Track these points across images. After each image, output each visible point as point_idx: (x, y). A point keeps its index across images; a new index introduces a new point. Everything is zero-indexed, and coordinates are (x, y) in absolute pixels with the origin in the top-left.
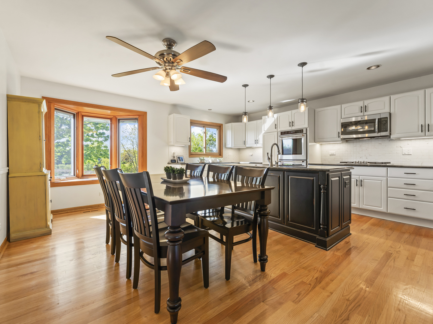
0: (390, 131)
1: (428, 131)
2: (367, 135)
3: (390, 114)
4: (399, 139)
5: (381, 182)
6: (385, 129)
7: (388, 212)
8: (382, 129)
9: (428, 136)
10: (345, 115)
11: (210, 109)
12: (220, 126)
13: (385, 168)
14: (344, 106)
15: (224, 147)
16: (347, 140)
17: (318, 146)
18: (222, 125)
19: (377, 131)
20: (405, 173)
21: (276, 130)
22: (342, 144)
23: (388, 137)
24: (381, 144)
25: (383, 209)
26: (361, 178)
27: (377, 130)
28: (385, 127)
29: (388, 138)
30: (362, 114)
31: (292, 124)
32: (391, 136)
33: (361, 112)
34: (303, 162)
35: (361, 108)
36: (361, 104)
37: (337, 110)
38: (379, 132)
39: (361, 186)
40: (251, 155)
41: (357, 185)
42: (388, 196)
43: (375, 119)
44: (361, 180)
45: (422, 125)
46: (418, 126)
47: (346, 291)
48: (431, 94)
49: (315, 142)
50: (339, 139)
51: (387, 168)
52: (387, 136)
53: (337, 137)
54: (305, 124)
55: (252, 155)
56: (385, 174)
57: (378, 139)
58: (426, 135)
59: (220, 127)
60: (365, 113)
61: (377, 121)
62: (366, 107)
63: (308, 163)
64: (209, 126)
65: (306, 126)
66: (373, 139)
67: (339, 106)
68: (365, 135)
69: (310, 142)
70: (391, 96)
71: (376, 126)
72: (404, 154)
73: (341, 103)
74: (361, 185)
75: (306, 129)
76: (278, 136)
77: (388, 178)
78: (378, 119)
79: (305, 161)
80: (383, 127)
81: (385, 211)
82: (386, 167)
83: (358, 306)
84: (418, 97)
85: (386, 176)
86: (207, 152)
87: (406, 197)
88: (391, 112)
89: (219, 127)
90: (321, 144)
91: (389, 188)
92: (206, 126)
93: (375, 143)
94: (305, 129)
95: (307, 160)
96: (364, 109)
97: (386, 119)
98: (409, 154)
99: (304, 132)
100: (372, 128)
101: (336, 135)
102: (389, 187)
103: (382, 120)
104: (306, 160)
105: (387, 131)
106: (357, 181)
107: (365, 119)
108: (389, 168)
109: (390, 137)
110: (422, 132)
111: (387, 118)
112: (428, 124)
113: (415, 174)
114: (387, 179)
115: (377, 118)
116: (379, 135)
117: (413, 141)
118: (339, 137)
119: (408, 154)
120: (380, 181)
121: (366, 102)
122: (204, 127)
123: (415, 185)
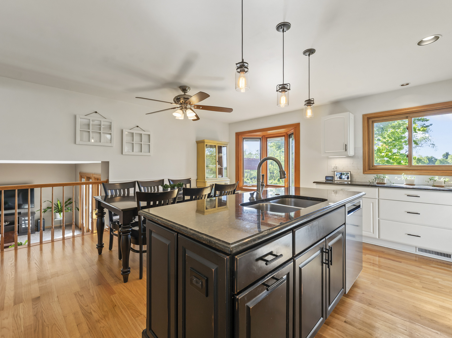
11: (404, 83)
47: (56, 330)
83: (36, 329)
122: (407, 118)
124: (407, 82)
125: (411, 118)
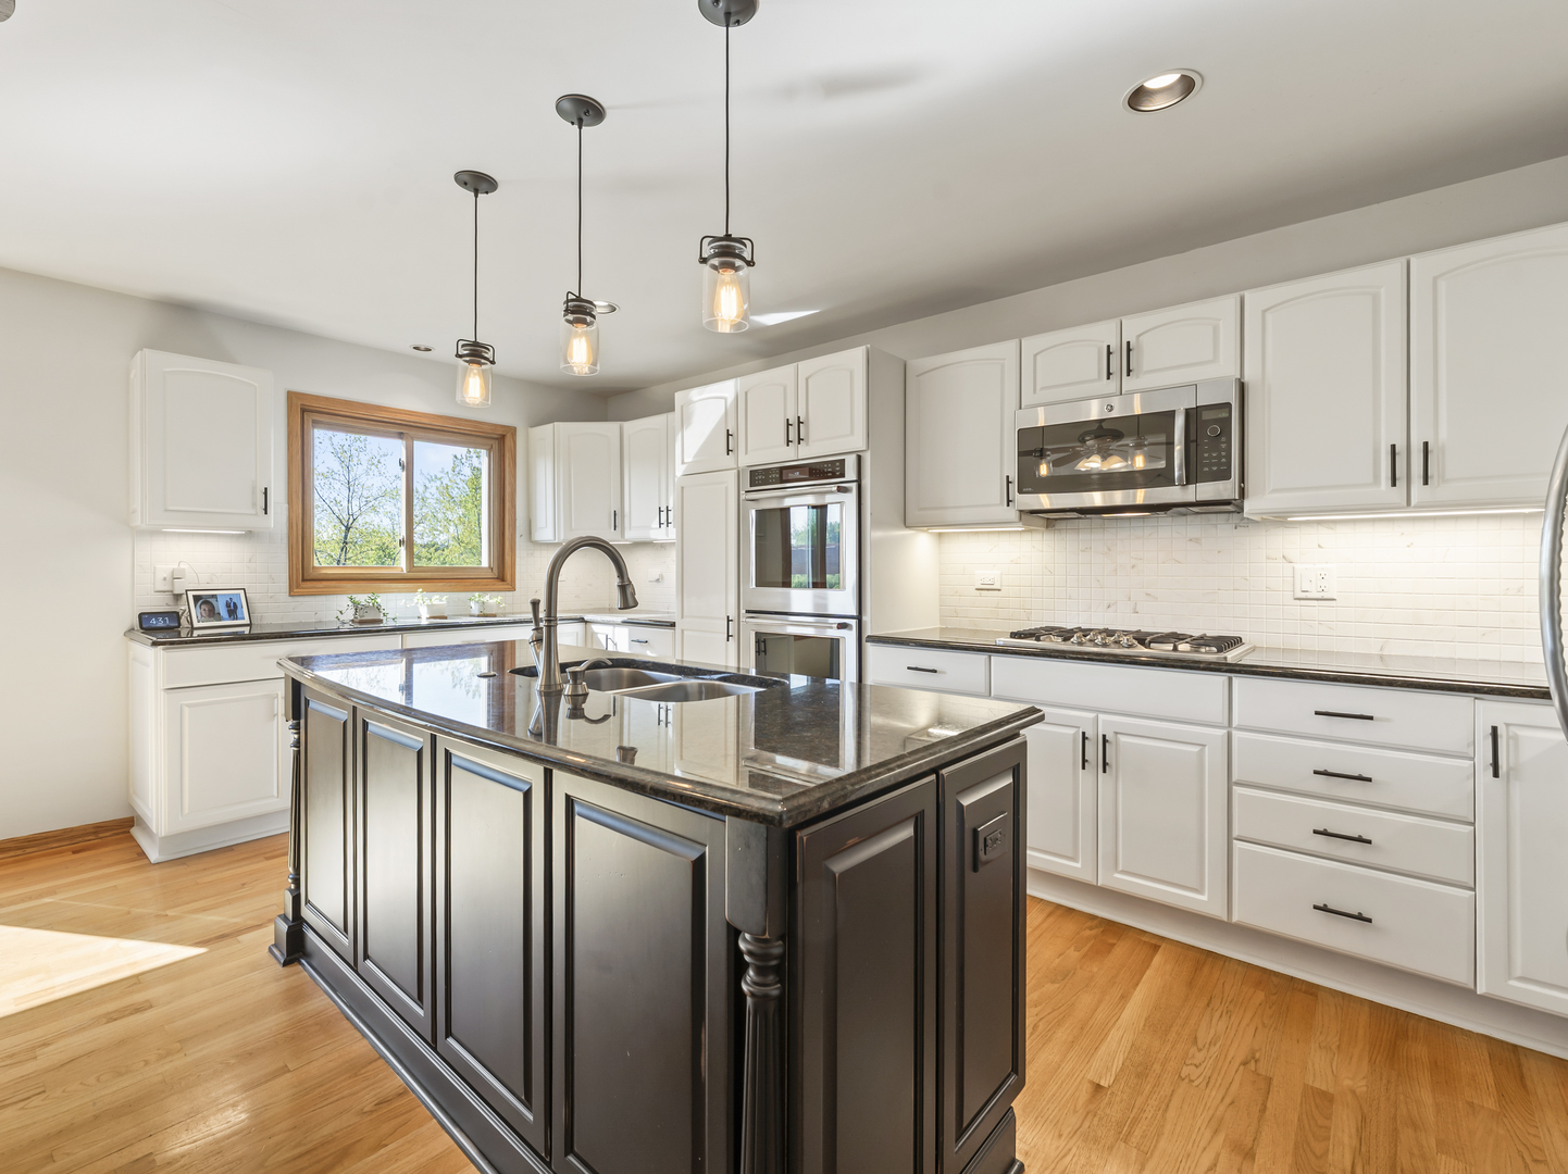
0: (1242, 479)
1: (1426, 482)
2: (1140, 496)
3: (1242, 387)
4: (1279, 520)
5: (1201, 753)
6: (1219, 464)
7: (1235, 919)
8: (1206, 465)
9: (1420, 507)
10: (1035, 392)
11: (423, 344)
12: (502, 439)
13: (1219, 679)
14: (1031, 344)
15: (520, 543)
16: (1051, 519)
17: (921, 545)
18: (513, 430)
19: (1180, 477)
20: (1317, 713)
21: (729, 461)
22: (1027, 537)
23: (1230, 507)
24: (1197, 540)
25: (1205, 901)
26: (1107, 723)
27: (1180, 469)
28: (1219, 457)
29: (1229, 512)
30: (1112, 385)
31: (796, 430)
32: (1248, 505)
33: (1109, 374)
34: (842, 626)
35: (1109, 353)
36: (1105, 333)
37: (1003, 366)
38: (1188, 483)
39: (1104, 771)
40: (658, 580)
41: (1084, 761)
42: (1236, 833)
43: (1171, 415)
44: (1104, 736)
45: (1393, 447)
46: (1376, 452)
48: (1435, 279)
49: (906, 525)
50: (1012, 513)
51: (1230, 679)
52: (1227, 502)
53: (1002, 504)
54: (852, 433)
55: (662, 576)
56: (1217, 712)
57: (1185, 515)
58: (1413, 503)
59: (499, 442)
60: (1129, 383)
61: (1180, 422)
62: (1129, 350)
63: (868, 632)
64: (432, 435)
65: (858, 442)
66: (1161, 514)
67: (1012, 345)
68: (1135, 496)
69: (877, 524)
70: (1248, 295)
71: (1179, 449)
72: (1304, 595)
73: (1019, 334)
74: (1105, 764)
75: (859, 458)
76: (742, 492)
77: (1236, 734)
78: (1188, 412)
79: (853, 623)
80: (1210, 457)
81: (1218, 911)
82: (1226, 671)
84: (1376, 298)
85: (1226, 724)
86: (417, 563)
87: (1321, 843)
88: (1246, 379)
89: (495, 444)
90: (940, 534)
91: (1237, 790)
92: (412, 432)
93: (1167, 536)
94: (854, 457)
95: (864, 618)
96: (1122, 361)
97: (1225, 415)
98: (1326, 595)
99: (851, 474)
100: (1160, 459)
101: (996, 491)
102: (1238, 784)
103: (1206, 416)
104: (859, 618)
105: (1225, 475)
106: (1084, 738)
107: (1132, 409)
108: (1239, 681)
109: (1240, 510)
110: (1394, 484)
111: (1228, 405)
112: (1426, 444)
113: (1371, 718)
114: (1229, 736)
115: (1180, 405)
116: (1191, 498)
117: (1341, 529)
118: (1009, 501)
119: (1319, 596)
120: (1196, 749)
121: (1133, 327)
122: (401, 435)
123: (1369, 780)
124: (429, 346)
125: (413, 439)
